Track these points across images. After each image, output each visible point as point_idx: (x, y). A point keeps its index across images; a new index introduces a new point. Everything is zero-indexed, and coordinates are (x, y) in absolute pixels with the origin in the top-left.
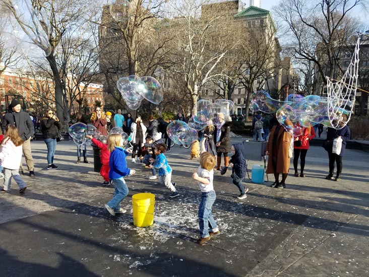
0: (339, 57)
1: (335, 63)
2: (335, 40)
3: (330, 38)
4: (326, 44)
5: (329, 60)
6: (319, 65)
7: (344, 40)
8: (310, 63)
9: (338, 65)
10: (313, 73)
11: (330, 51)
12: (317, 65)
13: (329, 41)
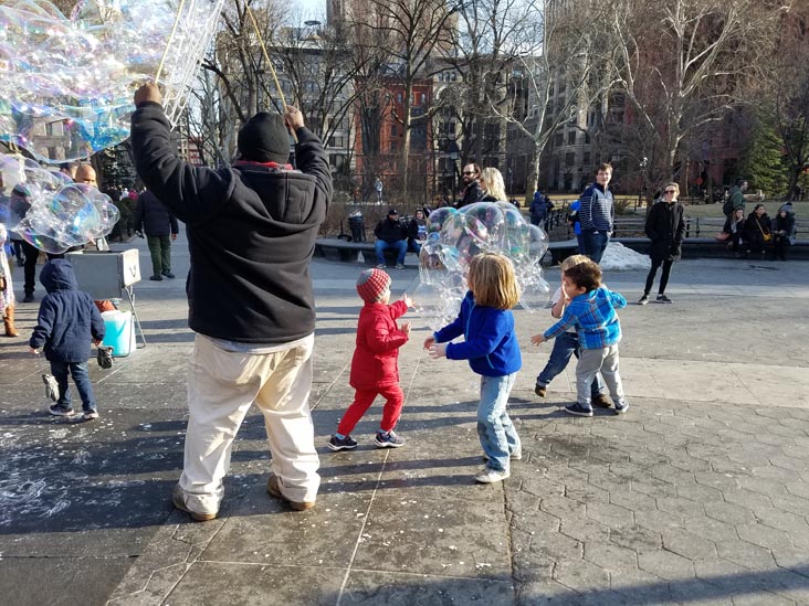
0: (262, 67)
1: (257, 80)
2: (250, 30)
3: (242, 25)
4: (236, 36)
5: (246, 73)
6: (226, 82)
7: (268, 34)
8: (206, 75)
9: (262, 84)
10: (216, 99)
11: (245, 53)
12: (221, 81)
13: (240, 30)
